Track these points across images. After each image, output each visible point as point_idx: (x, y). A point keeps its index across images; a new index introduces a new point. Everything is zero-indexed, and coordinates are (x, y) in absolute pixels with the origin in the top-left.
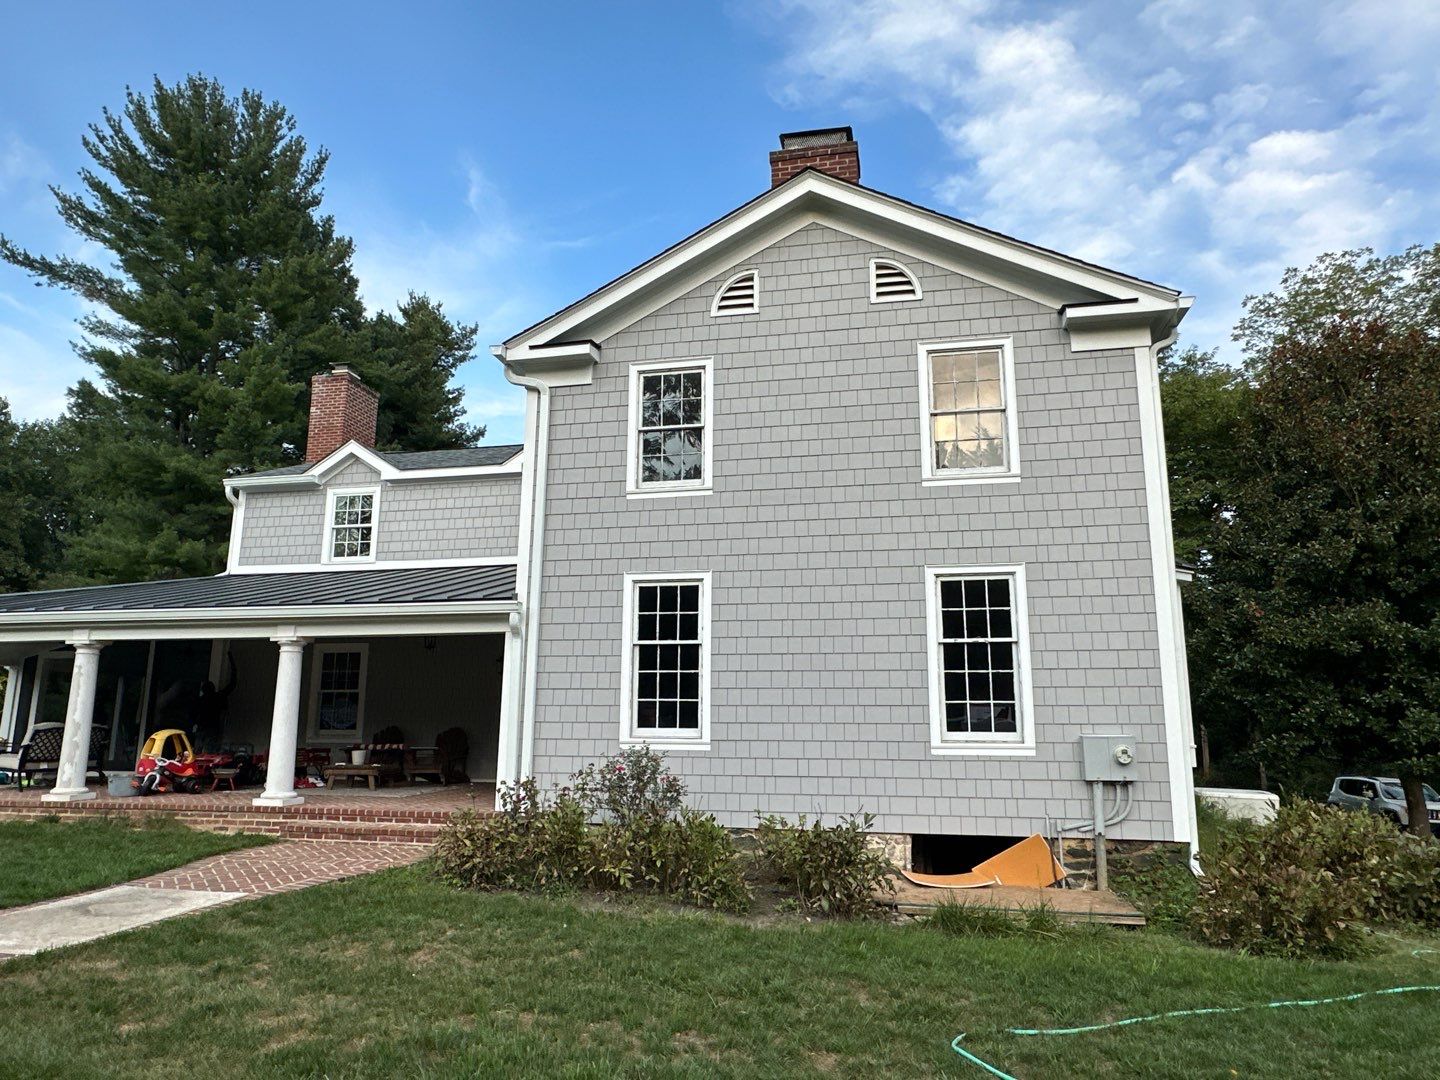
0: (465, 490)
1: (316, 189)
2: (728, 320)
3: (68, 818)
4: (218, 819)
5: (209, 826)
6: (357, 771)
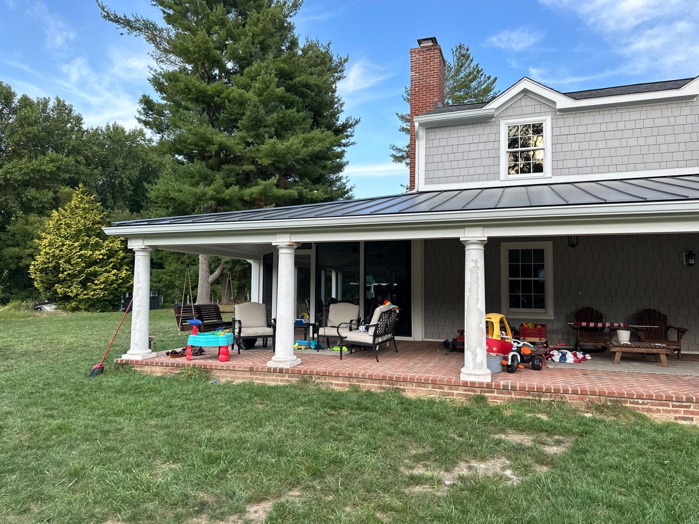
4: (678, 409)
5: (668, 415)
6: (648, 349)
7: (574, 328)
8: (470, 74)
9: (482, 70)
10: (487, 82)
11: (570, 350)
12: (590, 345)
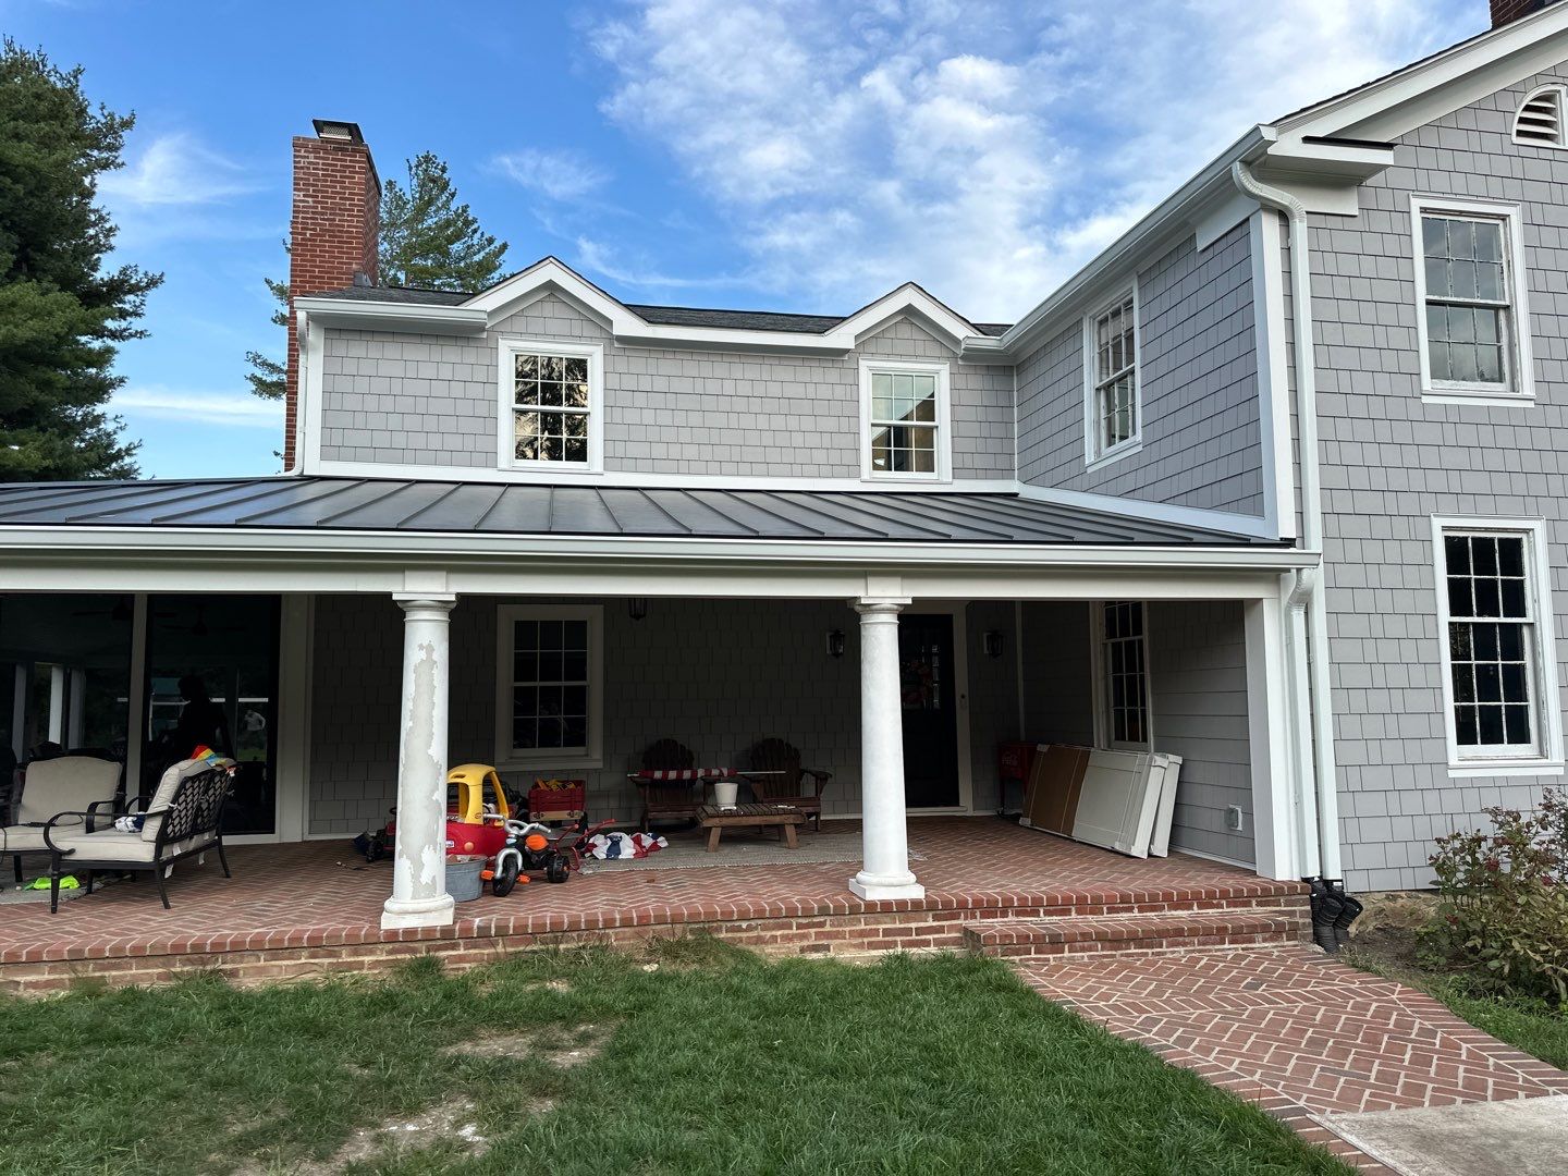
2: (1533, 153)
4: (806, 931)
5: (790, 945)
6: (765, 818)
7: (639, 785)
8: (448, 223)
9: (475, 221)
10: (487, 250)
11: (628, 831)
12: (667, 818)
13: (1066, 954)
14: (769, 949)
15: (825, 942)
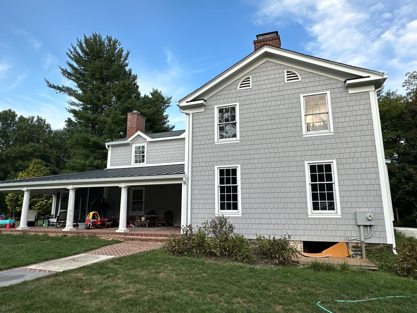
0: (169, 144)
1: (127, 61)
2: (243, 91)
3: (69, 235)
4: (107, 236)
5: (105, 238)
6: (143, 223)
13: (135, 242)
14: (102, 238)
15: (109, 238)
